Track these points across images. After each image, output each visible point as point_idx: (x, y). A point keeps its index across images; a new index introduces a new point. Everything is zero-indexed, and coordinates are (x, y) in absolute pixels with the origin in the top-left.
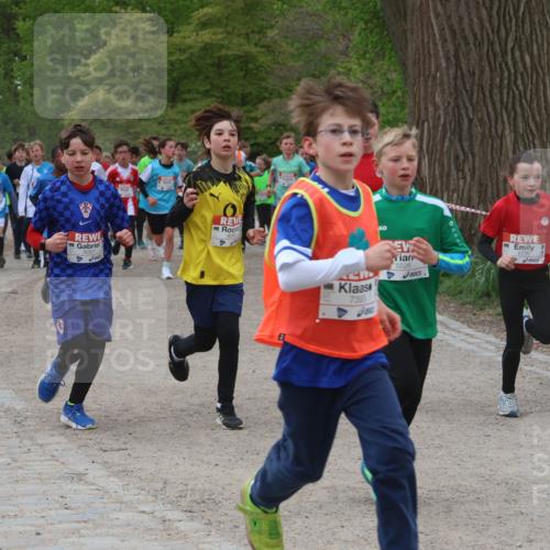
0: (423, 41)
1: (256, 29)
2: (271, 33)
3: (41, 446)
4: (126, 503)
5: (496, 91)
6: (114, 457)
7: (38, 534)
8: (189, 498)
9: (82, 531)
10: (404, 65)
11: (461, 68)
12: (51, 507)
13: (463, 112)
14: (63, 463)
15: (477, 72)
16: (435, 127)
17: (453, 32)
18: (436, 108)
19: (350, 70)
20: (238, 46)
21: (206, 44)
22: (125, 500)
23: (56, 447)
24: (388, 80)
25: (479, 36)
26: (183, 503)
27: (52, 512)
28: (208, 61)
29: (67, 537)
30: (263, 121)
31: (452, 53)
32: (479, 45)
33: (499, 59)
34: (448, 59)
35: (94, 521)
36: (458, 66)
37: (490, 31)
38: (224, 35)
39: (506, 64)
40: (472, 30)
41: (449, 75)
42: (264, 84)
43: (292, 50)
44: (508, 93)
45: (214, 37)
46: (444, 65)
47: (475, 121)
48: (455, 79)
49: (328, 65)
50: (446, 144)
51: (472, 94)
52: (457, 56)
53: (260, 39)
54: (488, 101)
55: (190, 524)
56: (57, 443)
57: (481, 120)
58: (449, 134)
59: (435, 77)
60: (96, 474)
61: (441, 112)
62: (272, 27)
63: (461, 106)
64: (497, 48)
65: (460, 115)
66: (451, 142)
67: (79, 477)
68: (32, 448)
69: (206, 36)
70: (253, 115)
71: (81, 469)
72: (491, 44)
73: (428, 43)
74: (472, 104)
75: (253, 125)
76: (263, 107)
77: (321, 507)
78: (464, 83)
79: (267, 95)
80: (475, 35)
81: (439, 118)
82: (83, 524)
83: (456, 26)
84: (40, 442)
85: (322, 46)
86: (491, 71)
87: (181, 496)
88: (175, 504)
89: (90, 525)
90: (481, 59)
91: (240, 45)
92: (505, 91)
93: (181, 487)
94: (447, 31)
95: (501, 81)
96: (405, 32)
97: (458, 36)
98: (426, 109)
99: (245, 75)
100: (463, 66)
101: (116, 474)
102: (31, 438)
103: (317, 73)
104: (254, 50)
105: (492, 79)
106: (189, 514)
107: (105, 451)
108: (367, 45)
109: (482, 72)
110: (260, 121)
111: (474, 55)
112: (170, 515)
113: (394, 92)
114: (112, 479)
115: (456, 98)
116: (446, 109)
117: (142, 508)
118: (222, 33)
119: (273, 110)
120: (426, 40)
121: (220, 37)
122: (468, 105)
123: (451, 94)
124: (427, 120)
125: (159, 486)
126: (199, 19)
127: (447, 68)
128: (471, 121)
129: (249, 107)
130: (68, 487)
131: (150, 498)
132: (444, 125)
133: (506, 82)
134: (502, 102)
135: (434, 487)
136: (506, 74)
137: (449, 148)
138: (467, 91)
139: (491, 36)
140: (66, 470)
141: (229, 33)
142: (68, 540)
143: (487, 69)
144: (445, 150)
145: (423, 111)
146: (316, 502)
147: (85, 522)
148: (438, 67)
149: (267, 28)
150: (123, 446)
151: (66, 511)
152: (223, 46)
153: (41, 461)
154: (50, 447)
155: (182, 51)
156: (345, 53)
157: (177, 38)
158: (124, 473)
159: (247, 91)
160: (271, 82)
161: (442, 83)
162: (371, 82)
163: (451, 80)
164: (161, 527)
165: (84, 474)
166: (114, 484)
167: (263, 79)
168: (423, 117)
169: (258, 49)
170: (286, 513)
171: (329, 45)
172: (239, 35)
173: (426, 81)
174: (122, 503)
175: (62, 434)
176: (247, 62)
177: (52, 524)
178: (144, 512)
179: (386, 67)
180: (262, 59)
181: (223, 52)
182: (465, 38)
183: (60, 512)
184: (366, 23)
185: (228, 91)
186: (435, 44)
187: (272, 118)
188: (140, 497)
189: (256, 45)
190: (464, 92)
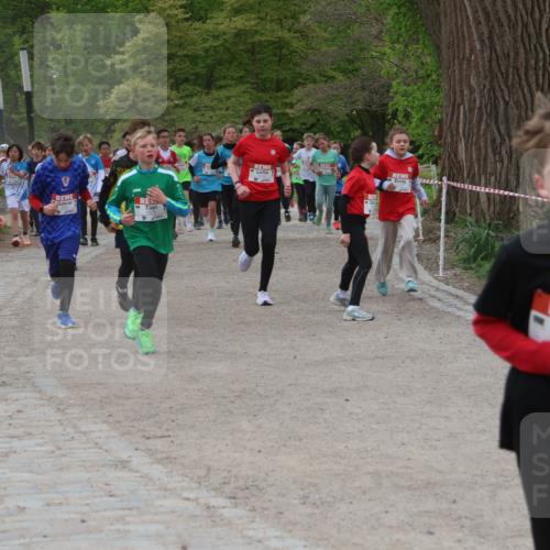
0: (456, 24)
1: (289, 14)
2: (305, 18)
3: (84, 433)
4: (171, 490)
5: (531, 73)
6: (158, 444)
7: (83, 521)
8: (232, 485)
9: (128, 519)
10: (438, 48)
11: (495, 50)
12: (96, 494)
13: (499, 94)
14: (106, 451)
15: (512, 54)
16: (471, 110)
17: (487, 14)
18: (472, 91)
19: (384, 54)
20: (271, 32)
21: (240, 30)
22: (169, 486)
23: (100, 434)
24: (423, 64)
25: (513, 18)
26: (227, 489)
27: (97, 500)
28: (242, 48)
29: (111, 524)
30: (298, 107)
31: (486, 35)
32: (513, 27)
33: (534, 41)
34: (482, 42)
35: (138, 508)
36: (492, 48)
37: (524, 13)
38: (257, 21)
39: (541, 45)
40: (506, 12)
41: (483, 58)
42: (298, 70)
43: (326, 35)
44: (544, 75)
45: (246, 23)
46: (478, 47)
47: (511, 103)
48: (490, 62)
49: (362, 50)
50: (483, 127)
51: (507, 76)
52: (491, 38)
53: (293, 24)
54: (524, 83)
55: (234, 510)
56: (100, 431)
57: (517, 103)
58: (485, 118)
59: (469, 61)
60: (140, 460)
61: (477, 95)
62: (305, 12)
63: (497, 88)
64: (531, 30)
65: (496, 98)
66: (487, 125)
67: (123, 464)
68: (76, 436)
69: (240, 22)
70: (287, 101)
71: (124, 456)
72: (525, 26)
73: (462, 26)
74: (507, 86)
75: (288, 111)
76: (298, 93)
77: (364, 493)
78: (499, 66)
79: (300, 80)
80: (509, 17)
81: (475, 101)
82: (127, 512)
83: (489, 8)
84: (83, 429)
85: (356, 31)
86: (526, 54)
87: (224, 483)
88: (218, 490)
89: (135, 512)
90: (516, 41)
91: (274, 31)
92: (541, 73)
93: (225, 474)
94: (480, 14)
95: (536, 63)
96: (438, 14)
97: (492, 18)
98: (462, 91)
99: (280, 60)
100: (498, 48)
101: (159, 461)
102: (75, 426)
103: (351, 57)
104: (287, 35)
105: (527, 61)
106: (233, 501)
107: (149, 438)
108: (400, 29)
109: (517, 54)
110: (296, 107)
111: (508, 38)
112: (213, 502)
113: (429, 76)
114: (155, 466)
115: (491, 81)
116: (481, 92)
117: (186, 495)
118: (255, 19)
119: (308, 95)
120: (460, 23)
121: (253, 23)
122: (503, 87)
123: (486, 77)
124: (463, 103)
125: (202, 473)
126: (232, 5)
127: (482, 51)
128: (507, 103)
129: (284, 93)
130: (112, 474)
131: (194, 485)
132: (480, 108)
133: (541, 64)
134: (537, 84)
135: (479, 472)
136: (541, 56)
137: (485, 130)
138: (502, 74)
139: (525, 18)
140: (109, 458)
141: (262, 19)
142: (113, 528)
143: (522, 51)
144: (482, 132)
145: (458, 94)
146: (360, 487)
147: (130, 509)
148: (472, 50)
149: (301, 13)
150: (166, 434)
151: (111, 499)
152: (256, 32)
153: (85, 449)
154: (93, 435)
155: (216, 37)
156: (378, 37)
157: (209, 25)
158: (168, 460)
159: (281, 77)
160: (305, 68)
161: (476, 66)
162: (406, 65)
163: (487, 63)
164: (205, 513)
165: (128, 462)
166: (157, 471)
167: (296, 64)
168: (459, 100)
169: (291, 34)
170: (330, 499)
171: (363, 29)
172: (272, 21)
173: (461, 64)
174: (166, 490)
175: (105, 422)
176: (281, 48)
177: (97, 511)
178: (188, 499)
179: (420, 50)
180: (295, 44)
181: (257, 38)
182: (499, 20)
183: (104, 499)
184: (399, 7)
185: (263, 77)
186: (469, 27)
187: (307, 103)
188: (185, 484)
189: (289, 30)
190: (499, 75)
